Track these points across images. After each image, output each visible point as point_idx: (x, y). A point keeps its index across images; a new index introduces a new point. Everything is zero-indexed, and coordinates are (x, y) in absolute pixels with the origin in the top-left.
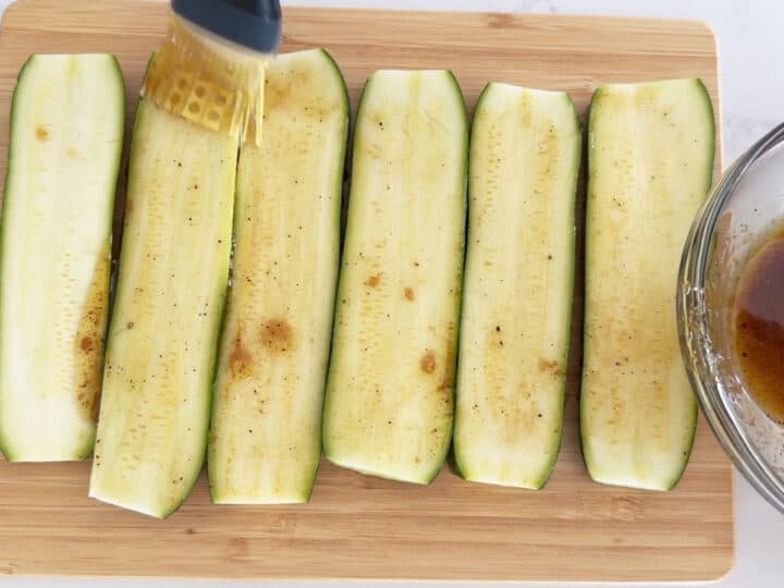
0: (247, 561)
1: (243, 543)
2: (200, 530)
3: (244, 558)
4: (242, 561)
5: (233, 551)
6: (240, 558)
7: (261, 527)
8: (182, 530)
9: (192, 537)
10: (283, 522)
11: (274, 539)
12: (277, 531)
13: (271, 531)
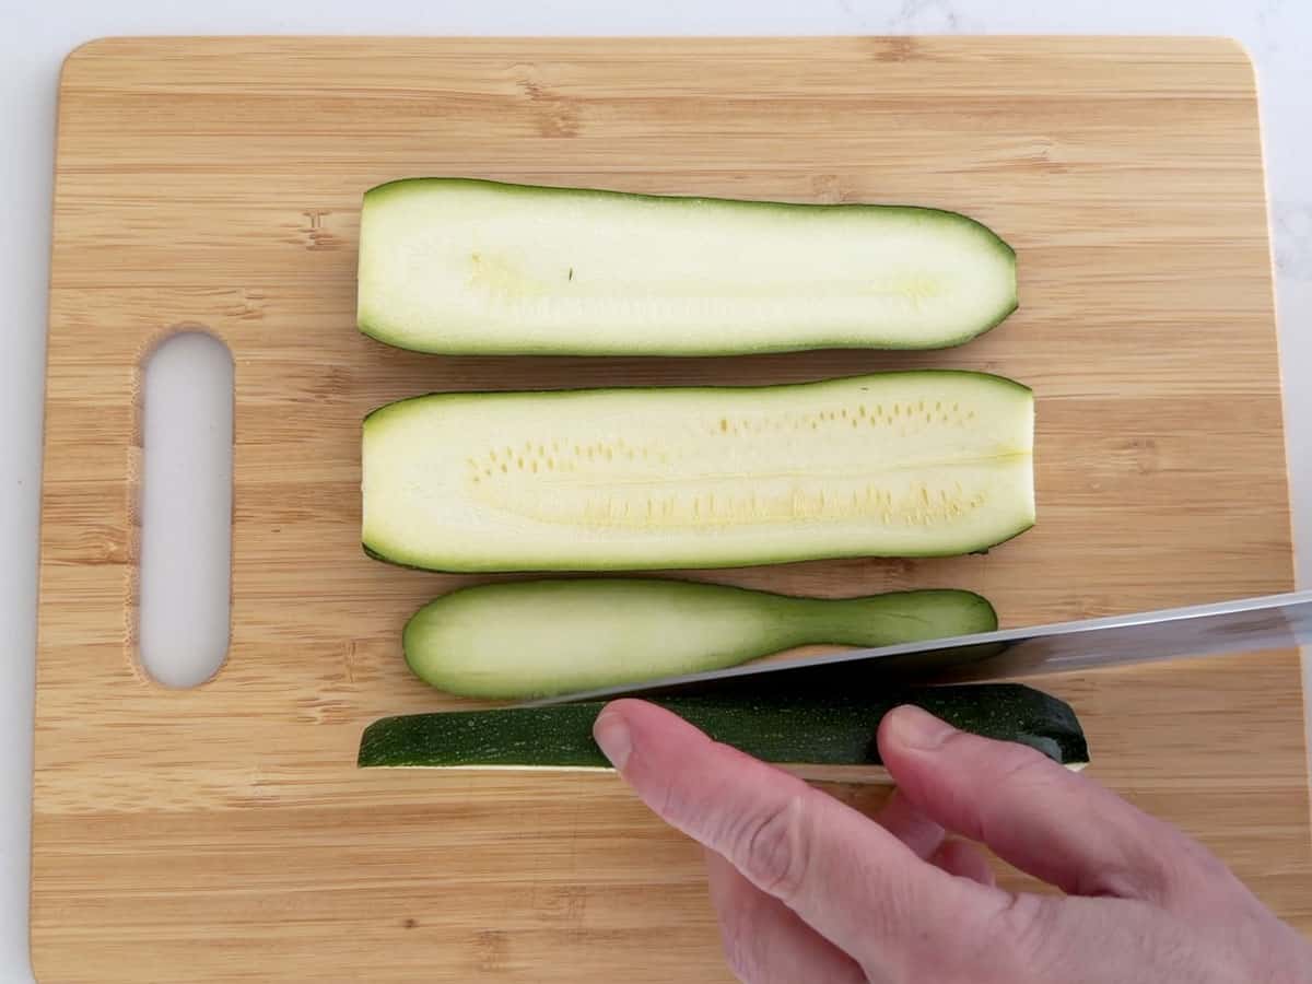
0: (505, 970)
1: (497, 939)
2: (422, 921)
3: (501, 965)
4: (498, 970)
5: (485, 952)
6: (494, 965)
7: (528, 912)
8: (395, 922)
9: (412, 931)
10: (565, 902)
11: (549, 930)
12: (557, 918)
13: (545, 918)
